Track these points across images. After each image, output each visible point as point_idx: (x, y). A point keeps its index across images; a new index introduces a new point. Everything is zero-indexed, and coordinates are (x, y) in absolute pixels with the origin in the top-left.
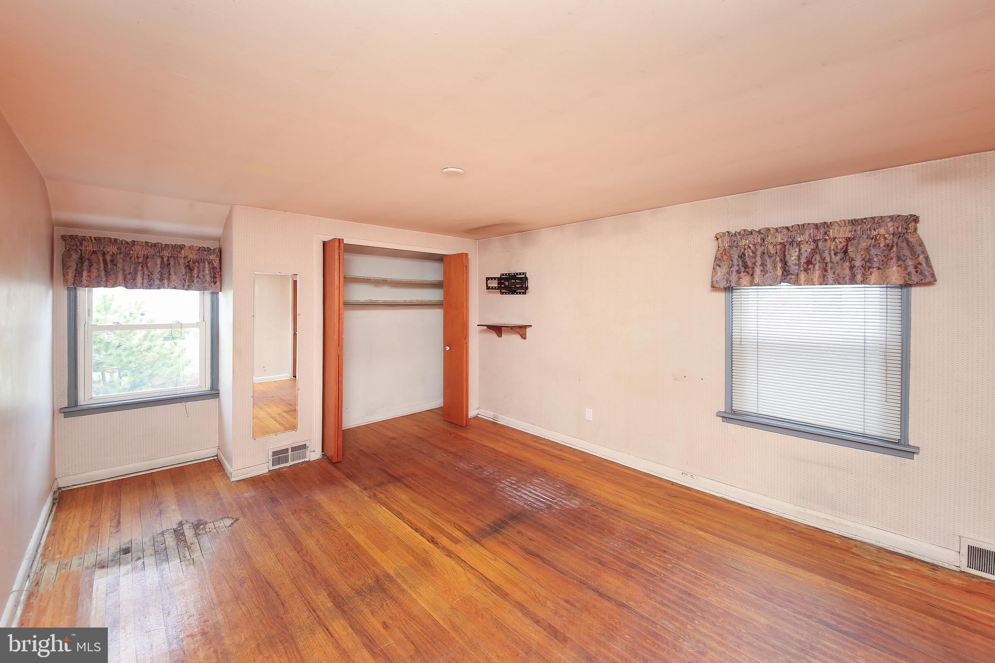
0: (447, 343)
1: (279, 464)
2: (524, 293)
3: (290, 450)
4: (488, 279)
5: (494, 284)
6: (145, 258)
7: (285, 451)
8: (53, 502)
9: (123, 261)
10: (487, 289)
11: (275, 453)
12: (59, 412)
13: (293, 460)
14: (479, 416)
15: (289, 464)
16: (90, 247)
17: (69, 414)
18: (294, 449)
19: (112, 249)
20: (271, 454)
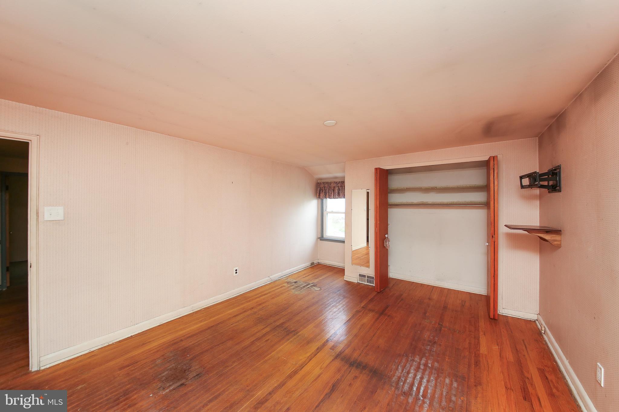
1: (362, 281)
3: (366, 277)
4: (521, 178)
6: (334, 187)
7: (364, 276)
8: (310, 265)
9: (328, 189)
10: (522, 187)
11: (360, 275)
12: (318, 238)
13: (368, 282)
14: (537, 322)
15: (366, 283)
16: (322, 186)
17: (321, 240)
18: (368, 277)
19: (326, 185)
20: (358, 275)
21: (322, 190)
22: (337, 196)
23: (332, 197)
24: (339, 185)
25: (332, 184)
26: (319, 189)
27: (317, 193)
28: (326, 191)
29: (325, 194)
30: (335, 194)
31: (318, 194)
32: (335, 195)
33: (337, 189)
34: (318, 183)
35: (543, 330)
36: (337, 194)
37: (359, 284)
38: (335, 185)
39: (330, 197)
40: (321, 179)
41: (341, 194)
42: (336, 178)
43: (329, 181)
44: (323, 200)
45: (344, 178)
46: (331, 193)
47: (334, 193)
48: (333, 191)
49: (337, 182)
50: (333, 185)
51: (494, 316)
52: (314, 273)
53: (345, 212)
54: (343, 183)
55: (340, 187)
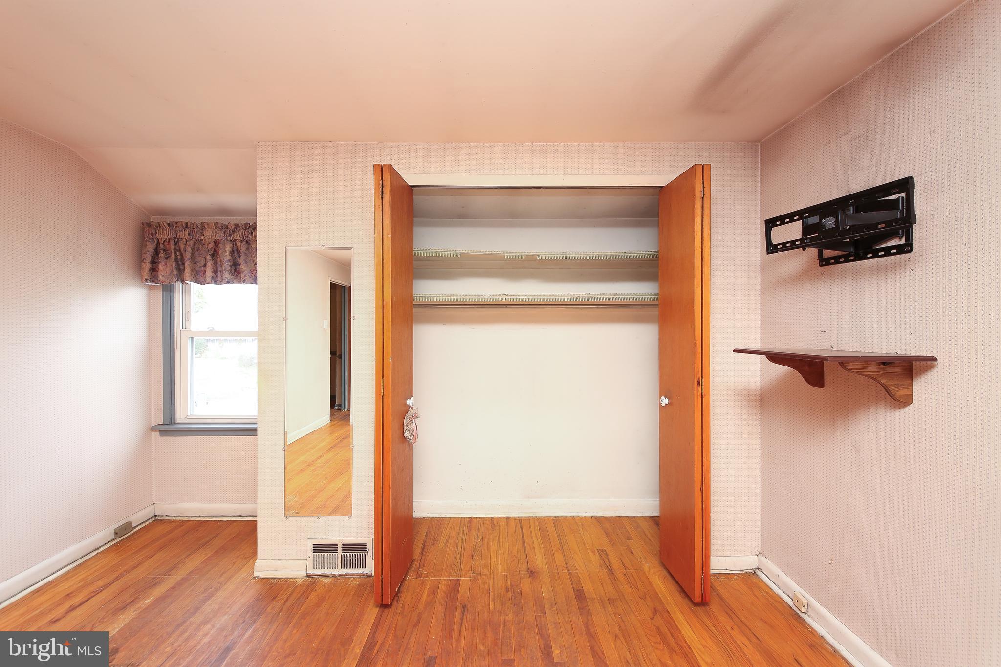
0: (664, 391)
1: (323, 568)
2: (906, 248)
3: (340, 548)
4: (770, 224)
5: (793, 231)
6: (216, 243)
7: (332, 548)
8: (113, 537)
9: (193, 249)
10: (771, 248)
11: (317, 548)
12: (153, 429)
13: (345, 565)
14: (759, 573)
15: (339, 571)
16: (165, 235)
17: (164, 432)
18: (346, 547)
19: (184, 235)
20: (311, 548)
21: (164, 250)
22: (227, 275)
23: (208, 279)
24: (237, 236)
25: (208, 232)
26: (151, 247)
27: (140, 261)
28: (182, 255)
29: (178, 265)
30: (219, 269)
31: (147, 265)
32: (222, 272)
33: (228, 248)
34: (149, 225)
35: (804, 606)
36: (227, 266)
37: (312, 581)
38: (220, 235)
39: (202, 280)
40: (162, 212)
41: (243, 267)
42: (225, 211)
43: (198, 220)
44: (169, 290)
45: (253, 213)
46: (205, 265)
47: (215, 264)
48: (213, 255)
49: (227, 227)
50: (209, 235)
51: (702, 594)
52: (117, 579)
53: (257, 330)
54: (251, 229)
55: (239, 244)
